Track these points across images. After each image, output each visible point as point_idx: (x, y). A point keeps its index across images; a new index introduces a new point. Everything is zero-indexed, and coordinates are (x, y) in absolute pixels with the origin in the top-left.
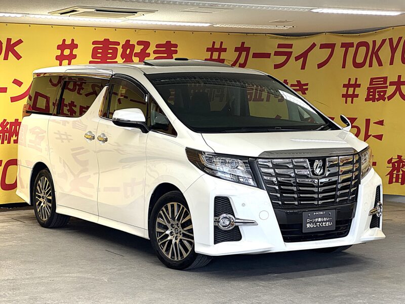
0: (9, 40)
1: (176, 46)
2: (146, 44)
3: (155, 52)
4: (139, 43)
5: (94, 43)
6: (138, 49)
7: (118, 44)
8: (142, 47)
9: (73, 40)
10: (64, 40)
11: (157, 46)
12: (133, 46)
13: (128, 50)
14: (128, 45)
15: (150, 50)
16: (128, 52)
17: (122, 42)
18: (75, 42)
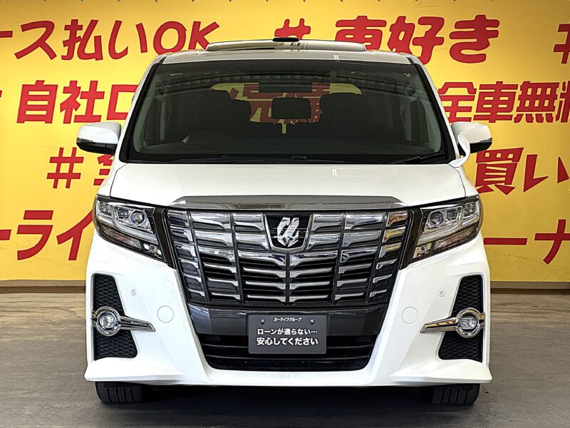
0: (197, 24)
1: (496, 23)
2: (437, 23)
3: (453, 36)
4: (423, 21)
5: (339, 24)
6: (420, 31)
7: (383, 23)
8: (428, 27)
9: (302, 21)
10: (287, 22)
11: (458, 25)
12: (413, 26)
13: (402, 34)
14: (401, 25)
15: (444, 33)
16: (401, 37)
17: (391, 21)
18: (306, 24)
